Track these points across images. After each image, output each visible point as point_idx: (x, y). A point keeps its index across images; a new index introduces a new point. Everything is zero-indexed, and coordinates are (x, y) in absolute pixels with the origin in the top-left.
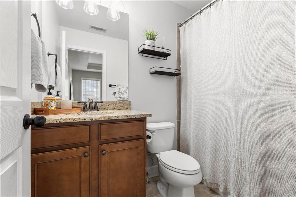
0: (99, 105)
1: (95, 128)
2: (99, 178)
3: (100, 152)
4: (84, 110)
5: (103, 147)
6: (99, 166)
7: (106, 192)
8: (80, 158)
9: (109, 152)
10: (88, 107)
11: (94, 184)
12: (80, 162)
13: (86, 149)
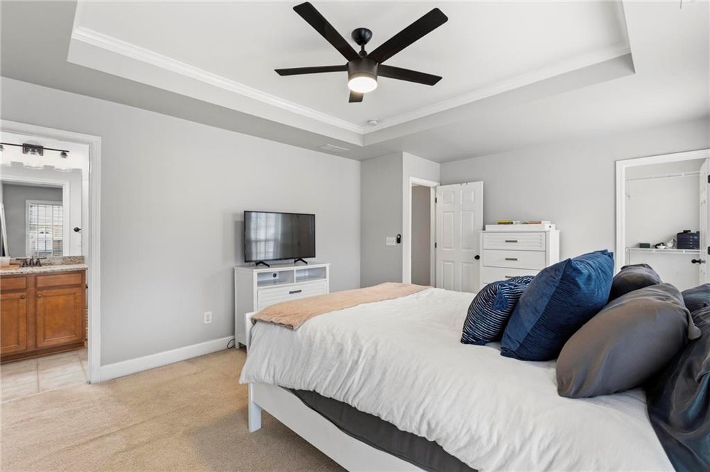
0: (42, 261)
1: (32, 280)
2: (35, 315)
3: (36, 297)
4: (23, 267)
5: (39, 292)
6: (35, 306)
7: (42, 325)
8: (18, 299)
9: (45, 296)
10: (29, 263)
11: (31, 319)
12: (18, 303)
13: (24, 294)
